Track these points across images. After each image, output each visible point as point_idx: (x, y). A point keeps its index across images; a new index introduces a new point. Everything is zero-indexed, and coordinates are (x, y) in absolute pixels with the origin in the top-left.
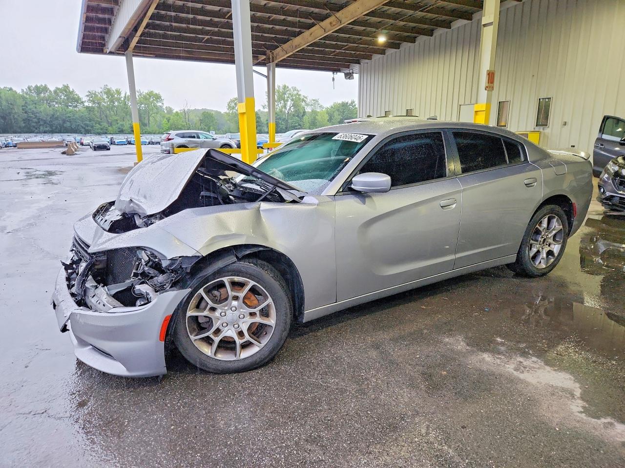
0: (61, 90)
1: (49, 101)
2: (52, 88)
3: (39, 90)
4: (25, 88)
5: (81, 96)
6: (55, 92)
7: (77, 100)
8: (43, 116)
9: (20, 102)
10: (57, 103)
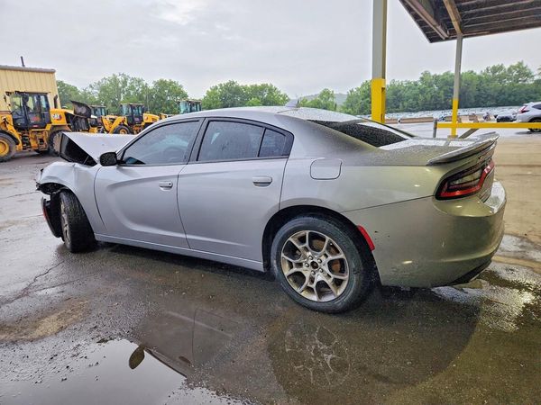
0: (514, 68)
1: (501, 78)
2: (507, 66)
3: (495, 69)
4: (484, 69)
5: (532, 70)
6: (509, 69)
7: (529, 75)
8: (491, 92)
9: (476, 82)
10: (508, 79)
